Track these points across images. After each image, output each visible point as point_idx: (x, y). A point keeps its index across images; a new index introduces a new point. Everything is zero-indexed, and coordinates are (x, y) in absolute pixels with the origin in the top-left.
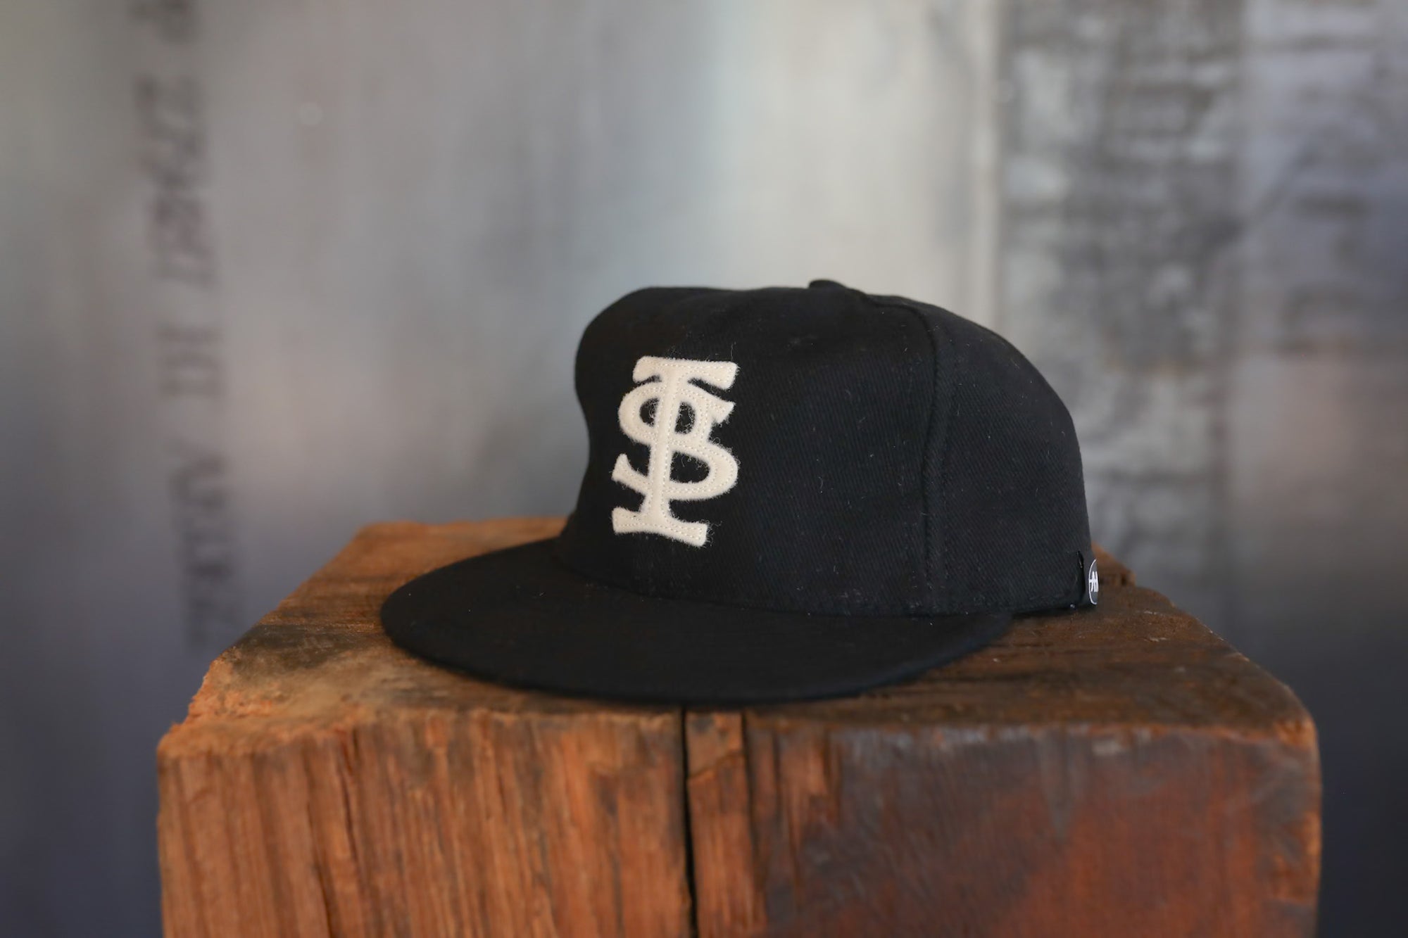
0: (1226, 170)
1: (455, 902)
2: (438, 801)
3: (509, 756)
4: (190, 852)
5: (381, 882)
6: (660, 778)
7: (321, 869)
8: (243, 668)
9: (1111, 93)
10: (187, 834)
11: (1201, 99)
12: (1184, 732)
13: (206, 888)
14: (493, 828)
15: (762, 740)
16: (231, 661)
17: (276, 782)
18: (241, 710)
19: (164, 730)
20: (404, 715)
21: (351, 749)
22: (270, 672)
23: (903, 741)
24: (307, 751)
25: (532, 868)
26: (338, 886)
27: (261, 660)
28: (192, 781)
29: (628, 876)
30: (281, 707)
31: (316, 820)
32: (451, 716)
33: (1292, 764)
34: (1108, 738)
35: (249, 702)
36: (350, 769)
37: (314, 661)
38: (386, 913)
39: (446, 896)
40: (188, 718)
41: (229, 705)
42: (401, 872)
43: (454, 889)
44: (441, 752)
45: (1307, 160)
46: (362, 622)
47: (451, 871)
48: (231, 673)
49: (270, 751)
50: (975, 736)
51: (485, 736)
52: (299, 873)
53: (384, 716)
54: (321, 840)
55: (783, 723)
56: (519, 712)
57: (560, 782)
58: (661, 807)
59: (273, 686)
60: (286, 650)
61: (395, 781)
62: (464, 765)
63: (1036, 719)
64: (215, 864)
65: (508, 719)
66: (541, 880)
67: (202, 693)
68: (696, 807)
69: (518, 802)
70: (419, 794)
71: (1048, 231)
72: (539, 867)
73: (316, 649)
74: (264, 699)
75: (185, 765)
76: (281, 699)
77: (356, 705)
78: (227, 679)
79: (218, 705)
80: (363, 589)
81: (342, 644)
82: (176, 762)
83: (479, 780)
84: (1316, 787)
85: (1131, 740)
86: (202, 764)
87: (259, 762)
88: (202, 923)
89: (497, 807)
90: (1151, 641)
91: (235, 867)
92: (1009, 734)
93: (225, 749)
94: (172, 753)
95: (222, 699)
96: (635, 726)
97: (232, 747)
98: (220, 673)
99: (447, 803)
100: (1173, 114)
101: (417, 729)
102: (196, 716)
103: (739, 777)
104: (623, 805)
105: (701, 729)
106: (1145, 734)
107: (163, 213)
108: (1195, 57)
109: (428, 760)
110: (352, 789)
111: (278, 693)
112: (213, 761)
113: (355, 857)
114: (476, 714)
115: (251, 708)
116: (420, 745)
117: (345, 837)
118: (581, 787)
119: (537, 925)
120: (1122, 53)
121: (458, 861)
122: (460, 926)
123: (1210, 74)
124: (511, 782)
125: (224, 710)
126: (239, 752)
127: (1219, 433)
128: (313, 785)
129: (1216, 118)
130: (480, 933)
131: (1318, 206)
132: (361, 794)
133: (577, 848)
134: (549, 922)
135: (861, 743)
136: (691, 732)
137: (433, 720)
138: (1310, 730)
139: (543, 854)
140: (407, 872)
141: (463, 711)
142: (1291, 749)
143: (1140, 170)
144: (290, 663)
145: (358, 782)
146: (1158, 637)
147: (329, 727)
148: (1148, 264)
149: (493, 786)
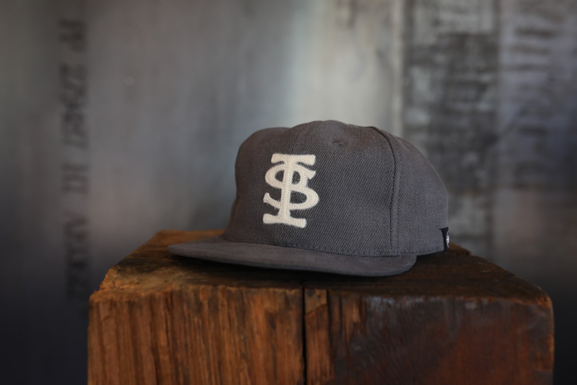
0: (492, 115)
1: (209, 365)
2: (203, 323)
3: (233, 305)
4: (101, 342)
5: (179, 356)
6: (293, 314)
7: (155, 350)
8: (121, 272)
9: (447, 84)
11: (482, 88)
12: (501, 300)
13: (106, 357)
14: (225, 334)
15: (335, 300)
16: (116, 270)
17: (138, 313)
18: (122, 287)
20: (191, 287)
21: (169, 300)
22: (133, 274)
23: (391, 302)
24: (151, 300)
25: (240, 351)
26: (161, 357)
27: (128, 269)
28: (104, 312)
29: (279, 355)
30: (138, 286)
31: (154, 329)
32: (210, 288)
33: (543, 314)
34: (470, 302)
35: (125, 284)
36: (168, 310)
37: (150, 270)
38: (180, 369)
39: (205, 362)
40: (100, 289)
41: (117, 285)
42: (187, 352)
43: (208, 359)
45: (523, 112)
47: (208, 353)
48: (117, 274)
49: (137, 300)
50: (420, 300)
51: (224, 296)
52: (145, 351)
53: (183, 287)
54: (155, 337)
55: (343, 293)
56: (238, 287)
57: (254, 316)
58: (294, 326)
59: (135, 279)
60: (138, 267)
61: (186, 314)
62: (215, 308)
63: (443, 294)
64: (111, 347)
65: (233, 289)
66: (244, 356)
67: (105, 281)
68: (308, 327)
69: (236, 324)
70: (196, 319)
72: (243, 351)
73: (150, 266)
74: (131, 283)
75: (101, 306)
76: (138, 283)
77: (171, 284)
78: (116, 276)
79: (112, 285)
81: (161, 265)
82: (98, 304)
83: (220, 314)
84: (552, 325)
85: (480, 303)
86: (108, 305)
87: (131, 304)
88: (104, 372)
89: (227, 326)
90: (483, 272)
91: (119, 348)
92: (432, 299)
93: (118, 299)
94: (96, 300)
95: (114, 283)
96: (285, 293)
97: (121, 298)
98: (112, 274)
99: (207, 323)
100: (472, 93)
101: (196, 293)
102: (103, 289)
103: (325, 315)
104: (278, 325)
105: (311, 295)
106: (485, 301)
107: (68, 118)
108: (480, 71)
109: (200, 305)
110: (169, 317)
111: (137, 281)
112: (113, 304)
113: (168, 345)
114: (221, 287)
115: (125, 286)
116: (197, 299)
117: (165, 336)
118: (261, 318)
119: (241, 375)
120: (451, 68)
121: (210, 348)
122: (210, 375)
123: (486, 78)
124: (234, 315)
125: (115, 287)
126: (124, 300)
127: (489, 220)
128: (153, 314)
129: (488, 95)
130: (218, 378)
131: (527, 131)
132: (172, 319)
133: (259, 343)
134: (247, 374)
135: (376, 301)
136: (306, 296)
137: (203, 290)
138: (549, 302)
139: (245, 345)
140: (190, 351)
141: (215, 286)
142: (543, 308)
143: (458, 114)
144: (141, 271)
145: (171, 314)
146: (485, 271)
147: (161, 291)
148: (461, 151)
149: (226, 317)
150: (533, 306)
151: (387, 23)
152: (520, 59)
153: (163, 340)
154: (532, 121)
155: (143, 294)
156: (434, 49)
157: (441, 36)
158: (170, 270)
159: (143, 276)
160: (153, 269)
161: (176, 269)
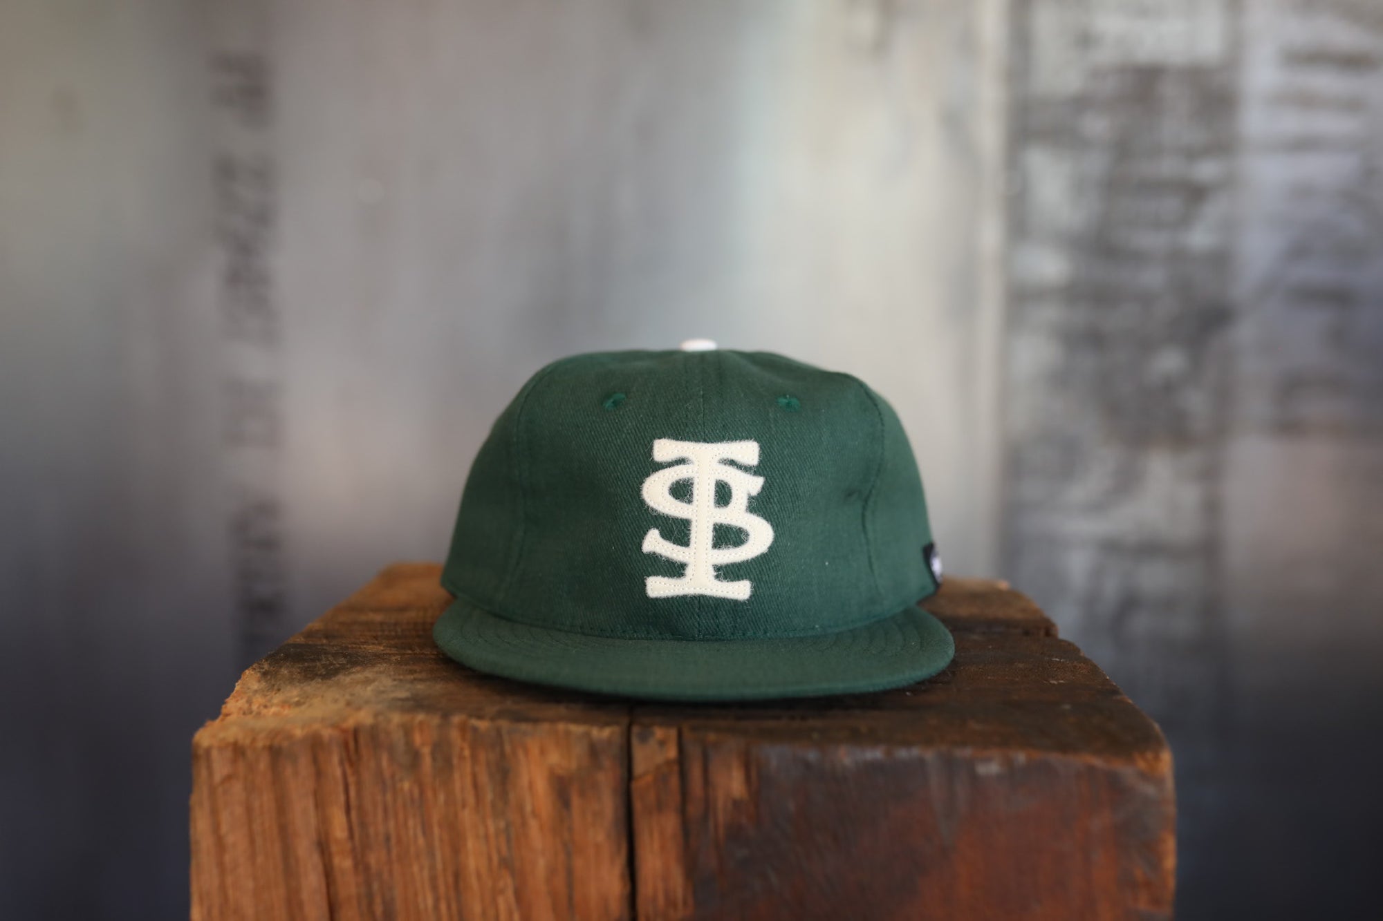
0: (1220, 260)
1: (433, 879)
2: (422, 792)
3: (482, 756)
4: (216, 828)
5: (372, 859)
6: (607, 780)
7: (323, 846)
8: (269, 677)
9: (1113, 186)
10: (214, 813)
11: (1196, 194)
12: (1055, 758)
13: (227, 858)
14: (467, 816)
15: (694, 751)
16: (260, 672)
17: (289, 771)
18: (264, 712)
19: (200, 724)
20: (396, 718)
21: (352, 745)
22: (291, 681)
23: (812, 755)
24: (315, 745)
25: (499, 851)
26: (337, 861)
27: (285, 671)
28: (221, 768)
29: (578, 863)
30: (297, 710)
31: (320, 804)
32: (435, 720)
33: (1150, 790)
34: (988, 760)
35: (272, 706)
36: (352, 764)
37: (329, 674)
38: (376, 886)
39: (426, 873)
40: (221, 717)
41: (255, 707)
42: (389, 851)
43: (432, 867)
44: (426, 751)
45: (1298, 251)
46: (373, 644)
47: (431, 854)
48: (259, 681)
49: (285, 744)
50: (875, 754)
51: (464, 739)
52: (305, 848)
53: (381, 718)
54: (324, 821)
55: (712, 737)
56: (493, 719)
57: (524, 781)
58: (608, 804)
59: (293, 693)
60: (306, 664)
61: (387, 774)
62: (445, 764)
63: (928, 742)
64: (236, 839)
65: (483, 725)
66: (506, 863)
67: (234, 697)
68: (638, 806)
69: (489, 796)
70: (406, 785)
71: (1050, 313)
72: (505, 852)
73: (332, 664)
74: (285, 703)
75: (215, 753)
76: (298, 704)
78: (255, 686)
79: (246, 706)
80: (378, 618)
81: (355, 660)
82: (208, 751)
83: (457, 776)
84: (1171, 810)
85: (1009, 763)
86: (229, 754)
87: (275, 753)
88: (223, 887)
89: (471, 799)
90: (1051, 684)
91: (252, 842)
92: (902, 753)
93: (248, 741)
94: (205, 744)
95: (250, 702)
96: (587, 734)
97: (254, 740)
98: (250, 680)
99: (429, 794)
100: (1170, 205)
101: (407, 730)
102: (227, 715)
103: (674, 781)
104: (576, 801)
105: (644, 739)
106: (1021, 757)
107: (235, 278)
108: (1192, 154)
109: (415, 756)
110: (351, 780)
111: (296, 699)
112: (238, 750)
113: (351, 836)
114: (456, 719)
115: (272, 710)
116: (409, 743)
117: (344, 819)
118: (542, 786)
119: (501, 902)
120: (1123, 149)
121: (437, 843)
122: (437, 900)
123: (1207, 170)
124: (484, 778)
125: (251, 712)
126: (260, 744)
127: (1212, 508)
128: (319, 774)
129: (1213, 210)
130: (454, 906)
131: (1308, 296)
132: (359, 784)
133: (537, 837)
134: (512, 900)
135: (775, 755)
136: (635, 742)
137: (421, 723)
138: (1166, 761)
139: (508, 841)
140: (394, 852)
141: (446, 716)
142: (1150, 776)
143: (1139, 258)
144: (309, 675)
145: (357, 773)
146: (1057, 680)
147: (335, 726)
148: (1146, 345)
149: (468, 781)
150: (1127, 771)
151: (967, 44)
152: (1292, 123)
153: (339, 829)
154: (1316, 272)
155: (298, 733)
156: (1081, 103)
157: (1097, 73)
158: (369, 674)
159: (311, 687)
160: (336, 672)
161: (381, 672)
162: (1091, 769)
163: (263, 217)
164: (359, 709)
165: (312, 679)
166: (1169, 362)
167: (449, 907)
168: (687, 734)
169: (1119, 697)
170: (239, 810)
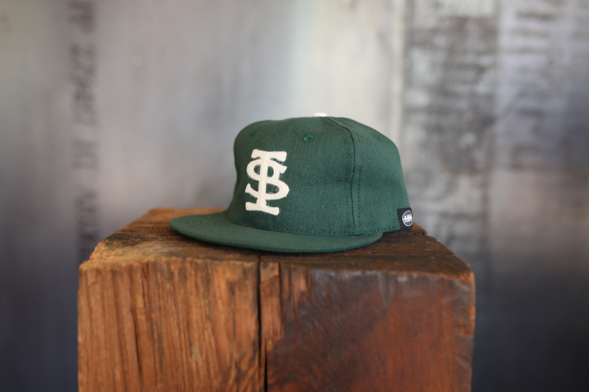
0: (490, 98)
1: (178, 324)
2: (174, 289)
3: (199, 274)
4: (89, 303)
5: (154, 316)
6: (250, 283)
7: (133, 311)
8: (109, 245)
9: (447, 66)
10: (88, 297)
11: (481, 70)
12: (429, 276)
13: (94, 316)
14: (192, 299)
15: (285, 272)
16: (105, 243)
17: (119, 280)
18: (108, 258)
19: (82, 262)
20: (164, 259)
21: (146, 270)
22: (118, 246)
23: (333, 274)
24: (131, 269)
25: (205, 313)
26: (139, 317)
27: (115, 243)
28: (91, 279)
29: (238, 317)
30: (122, 257)
31: (132, 294)
32: (180, 260)
33: (465, 288)
34: (402, 276)
35: (111, 256)
36: (145, 277)
37: (134, 244)
38: (155, 327)
39: (176, 322)
40: (90, 260)
41: (104, 256)
42: (160, 313)
43: (178, 319)
44: (176, 272)
45: (522, 95)
46: (150, 234)
47: (178, 313)
48: (105, 247)
49: (118, 269)
50: (358, 273)
51: (191, 267)
52: (125, 312)
53: (158, 259)
54: (134, 301)
55: (293, 266)
56: (204, 259)
57: (216, 284)
58: (251, 294)
59: (120, 251)
60: (124, 241)
61: (160, 281)
62: (184, 276)
63: (379, 268)
64: (97, 308)
65: (200, 261)
66: (208, 318)
67: (95, 253)
68: (262, 294)
69: (202, 290)
70: (168, 286)
71: (421, 118)
72: (208, 313)
73: (134, 241)
74: (116, 255)
75: (89, 273)
76: (122, 255)
78: (103, 248)
79: (100, 256)
80: (151, 226)
81: (144, 239)
82: (86, 272)
83: (189, 282)
84: (473, 296)
85: (410, 277)
86: (94, 273)
87: (114, 273)
89: (194, 291)
90: (425, 250)
91: (104, 309)
92: (369, 273)
93: (103, 268)
94: (85, 269)
95: (101, 254)
96: (242, 265)
97: (105, 268)
98: (101, 246)
99: (177, 289)
100: (470, 74)
101: (168, 264)
102: (92, 259)
103: (277, 284)
104: (237, 292)
105: (265, 267)
106: (415, 275)
107: (78, 97)
108: (479, 54)
109: (171, 274)
110: (145, 284)
111: (121, 253)
112: (98, 272)
113: (145, 307)
114: (189, 259)
115: (111, 258)
116: (169, 269)
117: (142, 300)
118: (223, 286)
119: (206, 334)
120: (451, 51)
121: (180, 310)
122: (180, 333)
123: (486, 60)
124: (200, 283)
125: (102, 258)
126: (108, 269)
127: (485, 199)
128: (132, 281)
129: (488, 77)
130: (187, 335)
131: (526, 113)
132: (148, 285)
133: (221, 307)
134: (211, 332)
135: (319, 274)
136: (261, 268)
137: (174, 261)
138: (472, 277)
139: (209, 308)
140: (163, 312)
141: (184, 258)
142: (465, 282)
143: (457, 96)
144: (125, 244)
145: (147, 281)
146: (428, 249)
147: (139, 262)
148: (459, 132)
149: (193, 284)
150: (457, 281)
151: (388, 5)
152: (520, 42)
153: (140, 303)
154: (530, 103)
155: (124, 265)
156: (435, 31)
157: (441, 19)
158: (150, 244)
159: (127, 249)
160: (137, 243)
161: (155, 244)
162: (443, 280)
163: (91, 71)
164: (148, 255)
165: (127, 246)
166: (469, 139)
167: (185, 336)
168: (283, 265)
169: (453, 255)
170: (99, 297)
